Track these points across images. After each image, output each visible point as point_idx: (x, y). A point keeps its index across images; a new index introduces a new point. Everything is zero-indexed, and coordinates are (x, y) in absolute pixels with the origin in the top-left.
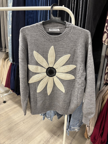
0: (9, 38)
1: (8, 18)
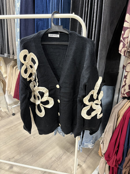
0: (17, 43)
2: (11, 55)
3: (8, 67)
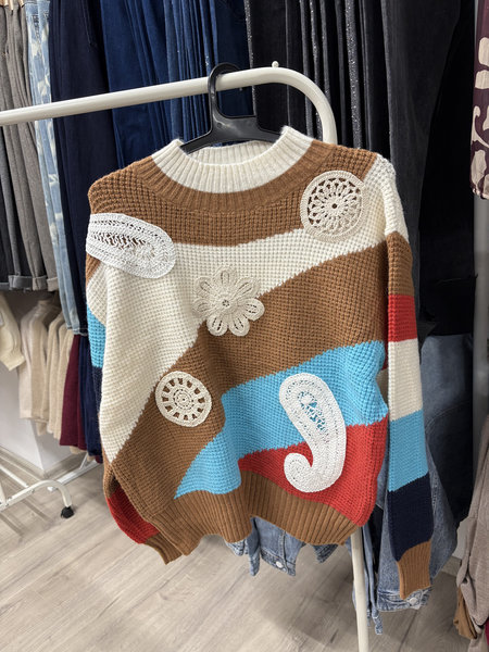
0: (52, 227)
1: (38, 143)
2: (34, 280)
3: (28, 327)
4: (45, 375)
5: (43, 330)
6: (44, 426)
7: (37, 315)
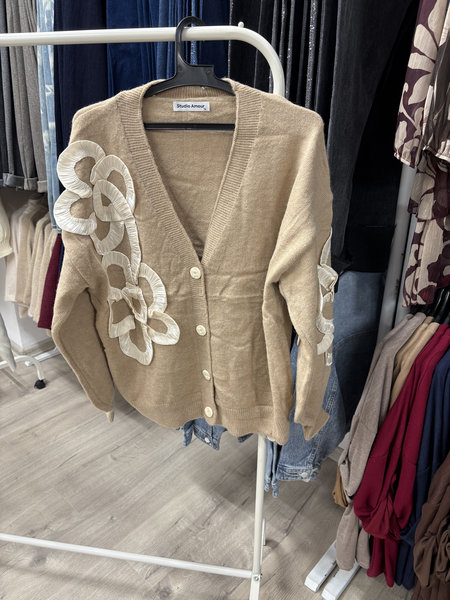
0: (45, 134)
1: (39, 55)
2: (26, 180)
3: (18, 221)
4: (30, 266)
5: (31, 226)
6: (26, 310)
7: (26, 212)
